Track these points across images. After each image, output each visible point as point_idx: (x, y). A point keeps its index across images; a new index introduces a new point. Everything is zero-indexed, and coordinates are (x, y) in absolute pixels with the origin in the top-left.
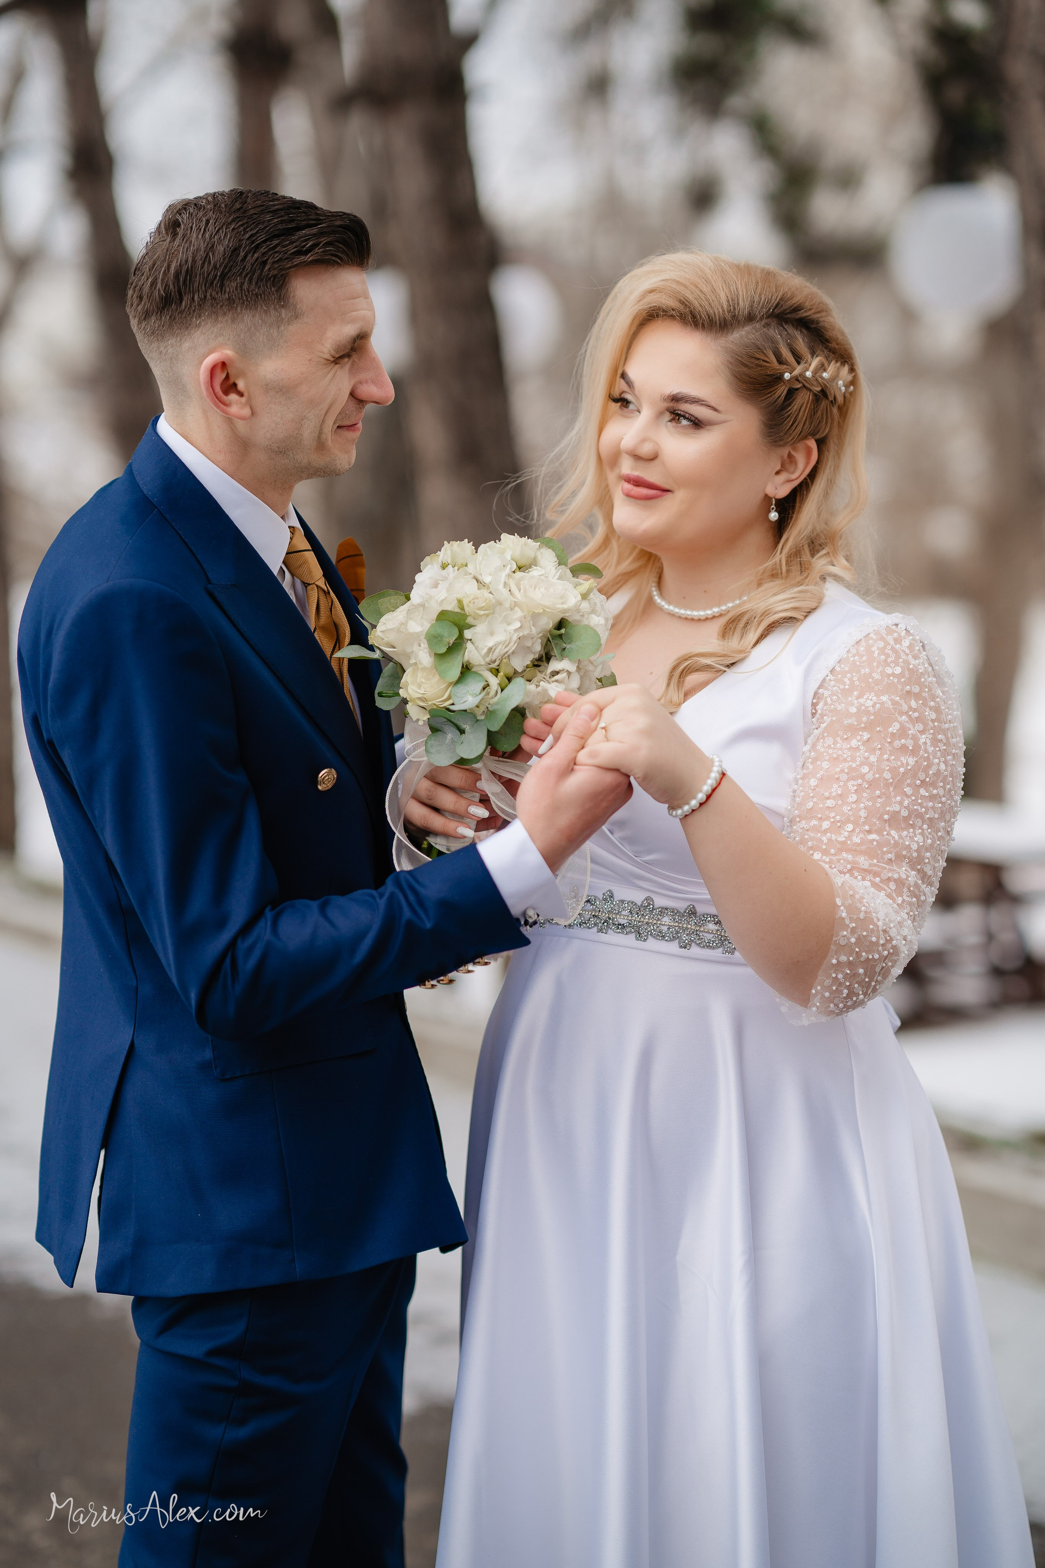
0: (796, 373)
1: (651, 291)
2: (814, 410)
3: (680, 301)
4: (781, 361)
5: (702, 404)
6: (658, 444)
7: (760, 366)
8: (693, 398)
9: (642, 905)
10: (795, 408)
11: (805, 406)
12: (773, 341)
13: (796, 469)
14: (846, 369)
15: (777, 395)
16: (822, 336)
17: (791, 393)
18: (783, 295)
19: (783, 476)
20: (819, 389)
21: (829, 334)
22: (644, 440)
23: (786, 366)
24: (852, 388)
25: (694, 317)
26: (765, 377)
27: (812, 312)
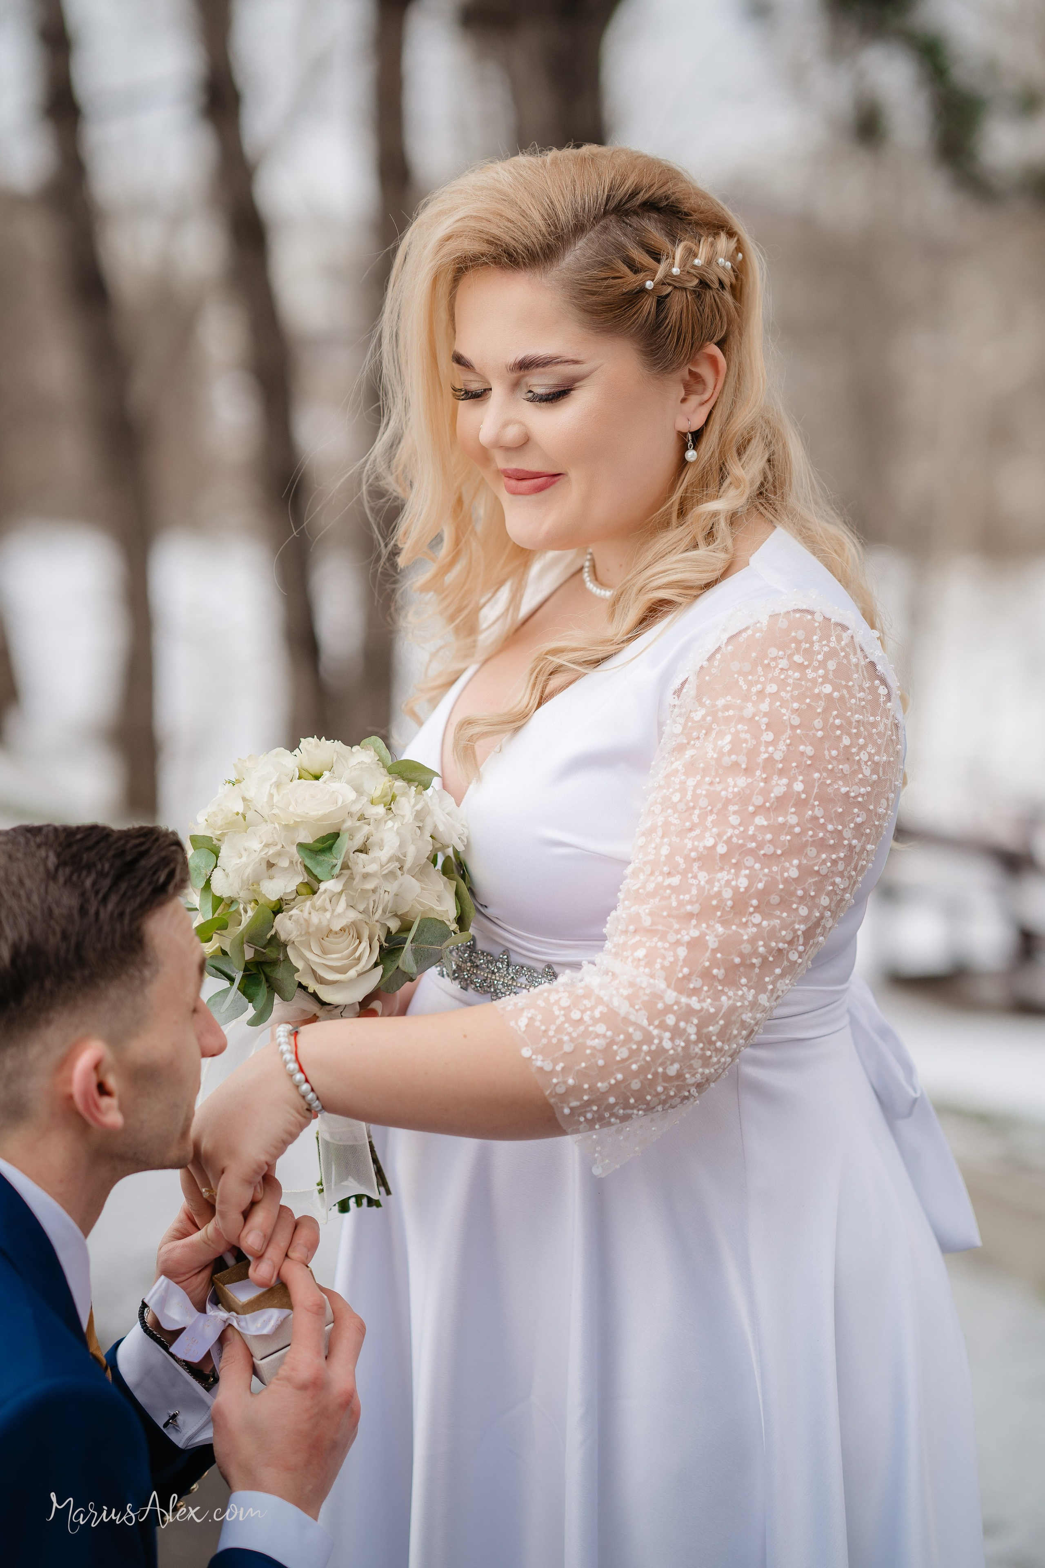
0: (659, 276)
1: (449, 238)
2: (699, 310)
3: (489, 242)
4: (635, 268)
5: (558, 363)
6: (523, 424)
7: (612, 287)
8: (544, 358)
10: (674, 317)
11: (685, 311)
12: (620, 248)
13: (704, 390)
14: (723, 237)
15: (645, 313)
16: (680, 212)
17: (661, 301)
18: (612, 183)
19: (694, 400)
20: (696, 281)
21: (686, 207)
22: (506, 425)
23: (644, 274)
24: (740, 255)
25: (510, 255)
26: (623, 297)
27: (654, 189)
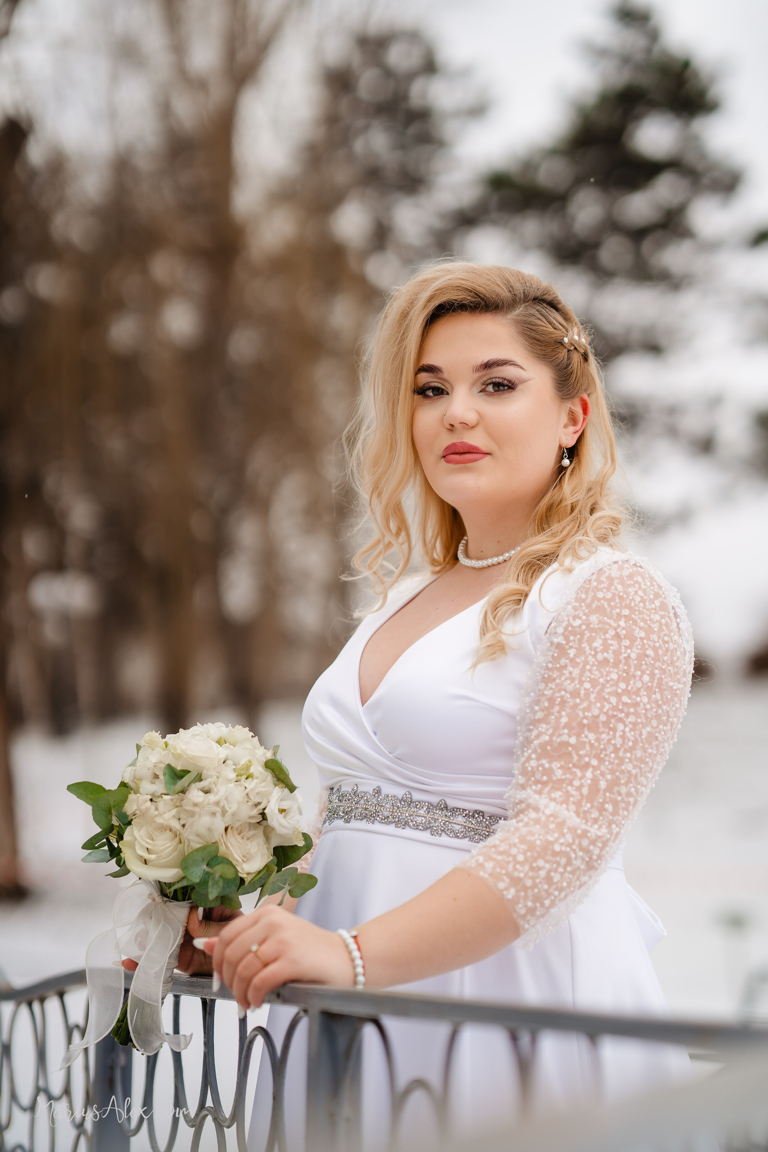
0: (569, 336)
4: (555, 328)
9: (402, 799)
10: (574, 365)
13: (576, 424)
15: (560, 357)
17: (569, 355)
19: (571, 428)
23: (560, 332)
26: (552, 341)
